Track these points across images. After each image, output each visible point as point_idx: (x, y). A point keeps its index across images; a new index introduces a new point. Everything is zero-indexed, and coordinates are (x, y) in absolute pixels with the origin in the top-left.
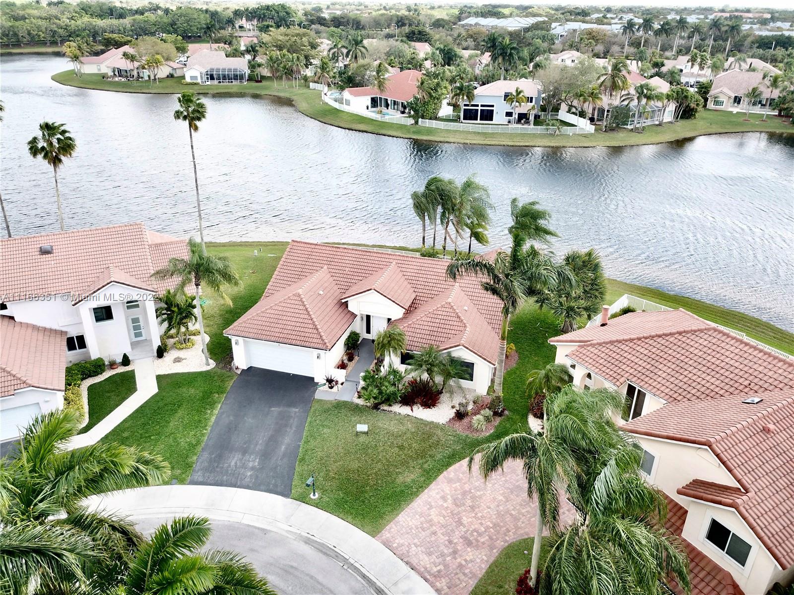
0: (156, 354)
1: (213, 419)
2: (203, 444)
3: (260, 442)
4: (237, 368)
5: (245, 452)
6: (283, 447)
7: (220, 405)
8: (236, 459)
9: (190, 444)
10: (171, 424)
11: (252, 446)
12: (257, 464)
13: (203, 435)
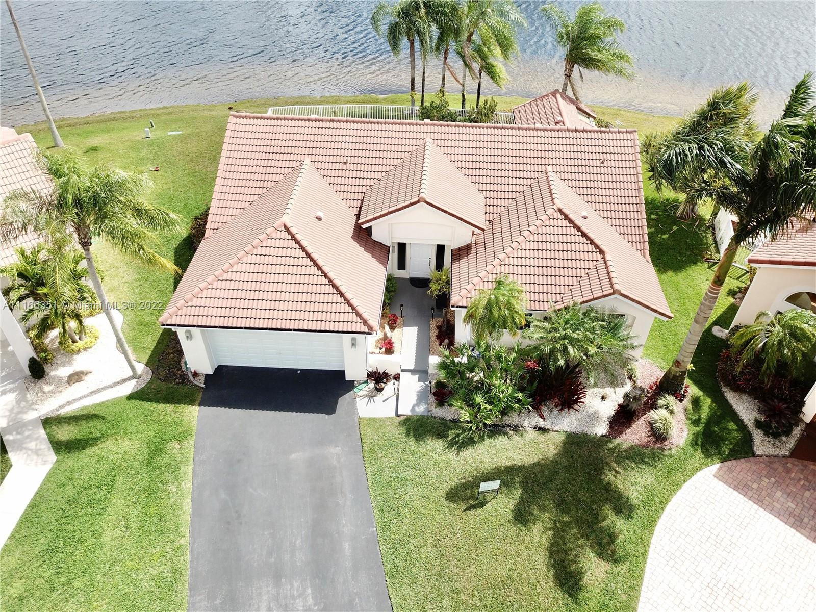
0: (28, 373)
1: (187, 505)
2: (187, 575)
3: (298, 542)
4: (195, 374)
5: (277, 577)
6: (346, 546)
7: (190, 468)
8: (265, 597)
9: (158, 580)
10: (106, 538)
11: (287, 557)
12: (310, 601)
13: (178, 550)
